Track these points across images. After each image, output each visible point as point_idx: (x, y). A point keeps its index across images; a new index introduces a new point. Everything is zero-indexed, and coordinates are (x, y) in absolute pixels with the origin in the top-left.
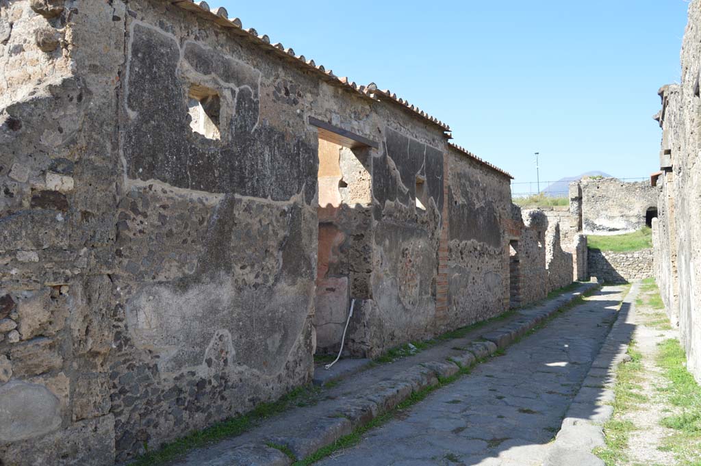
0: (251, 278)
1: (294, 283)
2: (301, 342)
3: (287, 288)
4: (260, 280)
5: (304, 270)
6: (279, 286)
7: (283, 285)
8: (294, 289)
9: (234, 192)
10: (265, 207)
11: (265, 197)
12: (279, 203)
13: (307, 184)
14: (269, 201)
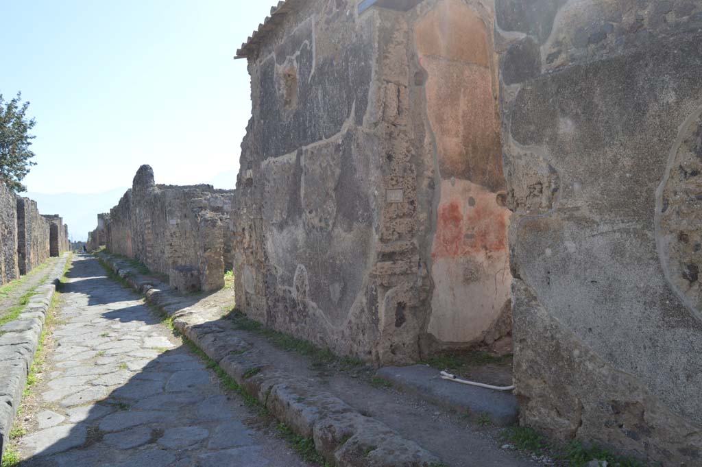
0: (316, 221)
1: (350, 229)
2: (364, 305)
3: (343, 234)
4: (323, 224)
5: (360, 213)
6: (336, 231)
7: (339, 231)
8: (350, 236)
9: (301, 145)
10: (323, 149)
11: (320, 139)
12: (333, 139)
13: (357, 99)
14: (324, 142)
